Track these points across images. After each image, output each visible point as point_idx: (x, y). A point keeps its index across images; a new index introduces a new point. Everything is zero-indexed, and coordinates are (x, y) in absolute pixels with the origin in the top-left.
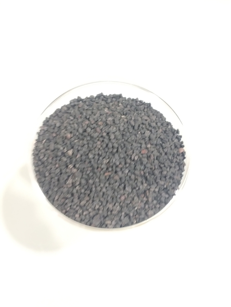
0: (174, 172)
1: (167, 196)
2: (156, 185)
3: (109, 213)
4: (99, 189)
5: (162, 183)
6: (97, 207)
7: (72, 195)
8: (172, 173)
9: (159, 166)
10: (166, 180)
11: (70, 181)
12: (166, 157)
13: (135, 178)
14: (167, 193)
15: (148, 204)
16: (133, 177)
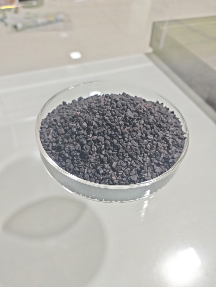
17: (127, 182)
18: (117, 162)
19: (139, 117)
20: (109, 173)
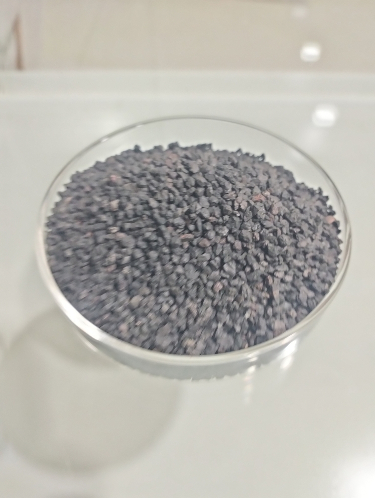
0: (322, 247)
1: (311, 294)
2: (286, 268)
3: (191, 321)
4: (169, 267)
6: (165, 308)
8: (319, 249)
9: (291, 231)
10: (306, 260)
11: (112, 257)
13: (243, 246)
14: (311, 288)
15: (272, 307)
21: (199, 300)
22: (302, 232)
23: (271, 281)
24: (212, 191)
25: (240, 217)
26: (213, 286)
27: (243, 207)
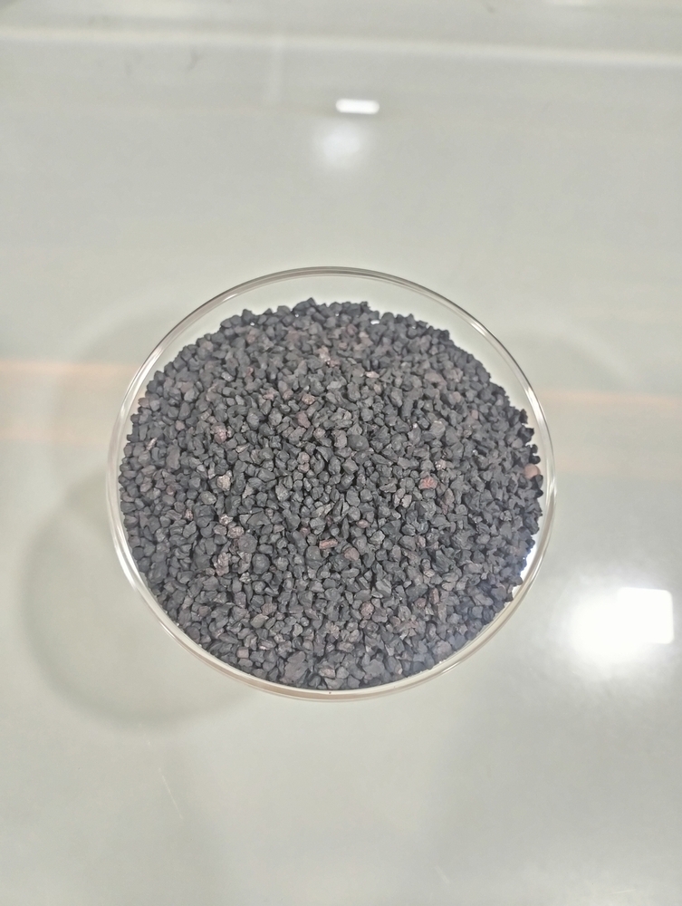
0: (510, 536)
1: (489, 602)
2: (458, 573)
3: (330, 648)
4: (303, 583)
5: (475, 567)
6: (298, 630)
7: (231, 596)
8: (504, 538)
9: (470, 521)
10: (486, 556)
11: (224, 559)
12: (488, 495)
13: (402, 554)
14: (488, 594)
15: (436, 625)
16: (396, 551)
17: (274, 675)
18: (267, 618)
19: (375, 525)
20: (237, 635)
21: (342, 624)
22: (484, 521)
23: (436, 599)
24: (364, 481)
25: (401, 519)
26: (361, 606)
27: (405, 505)
